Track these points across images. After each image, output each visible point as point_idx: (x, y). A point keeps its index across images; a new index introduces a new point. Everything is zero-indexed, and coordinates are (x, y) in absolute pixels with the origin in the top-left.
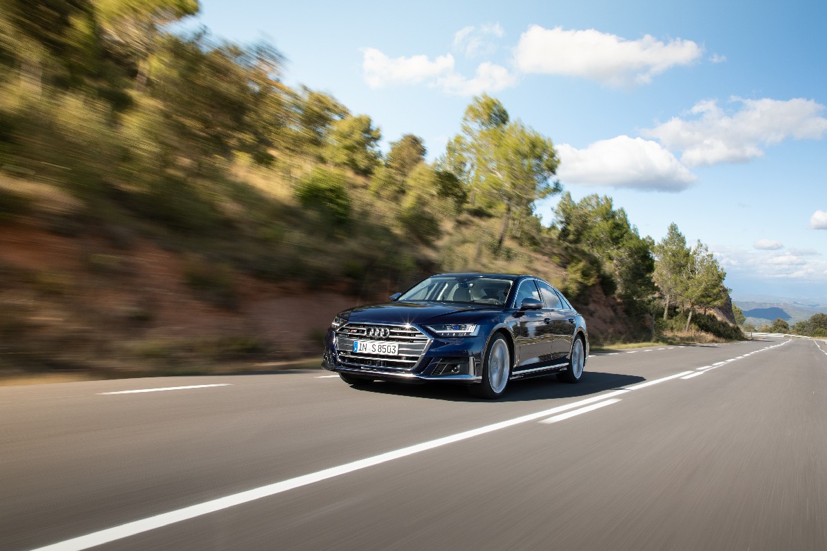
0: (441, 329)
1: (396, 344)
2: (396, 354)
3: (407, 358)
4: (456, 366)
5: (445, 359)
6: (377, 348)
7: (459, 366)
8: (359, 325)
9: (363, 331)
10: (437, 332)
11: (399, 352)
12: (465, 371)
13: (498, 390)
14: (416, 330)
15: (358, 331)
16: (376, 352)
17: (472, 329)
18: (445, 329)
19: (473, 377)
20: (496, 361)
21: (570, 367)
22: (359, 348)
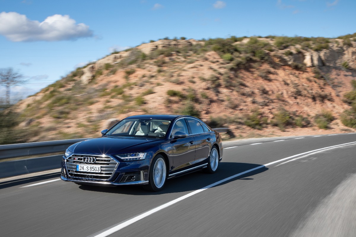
0: (124, 156)
1: (99, 166)
2: (100, 172)
3: (106, 174)
4: (133, 176)
5: (127, 173)
6: (89, 168)
7: (135, 177)
8: (79, 156)
9: (81, 159)
10: (122, 158)
11: (101, 170)
12: (138, 179)
13: (159, 186)
14: (111, 158)
15: (79, 159)
16: (89, 171)
17: (142, 156)
18: (127, 156)
19: (143, 181)
20: (158, 170)
21: (209, 165)
22: (79, 169)
